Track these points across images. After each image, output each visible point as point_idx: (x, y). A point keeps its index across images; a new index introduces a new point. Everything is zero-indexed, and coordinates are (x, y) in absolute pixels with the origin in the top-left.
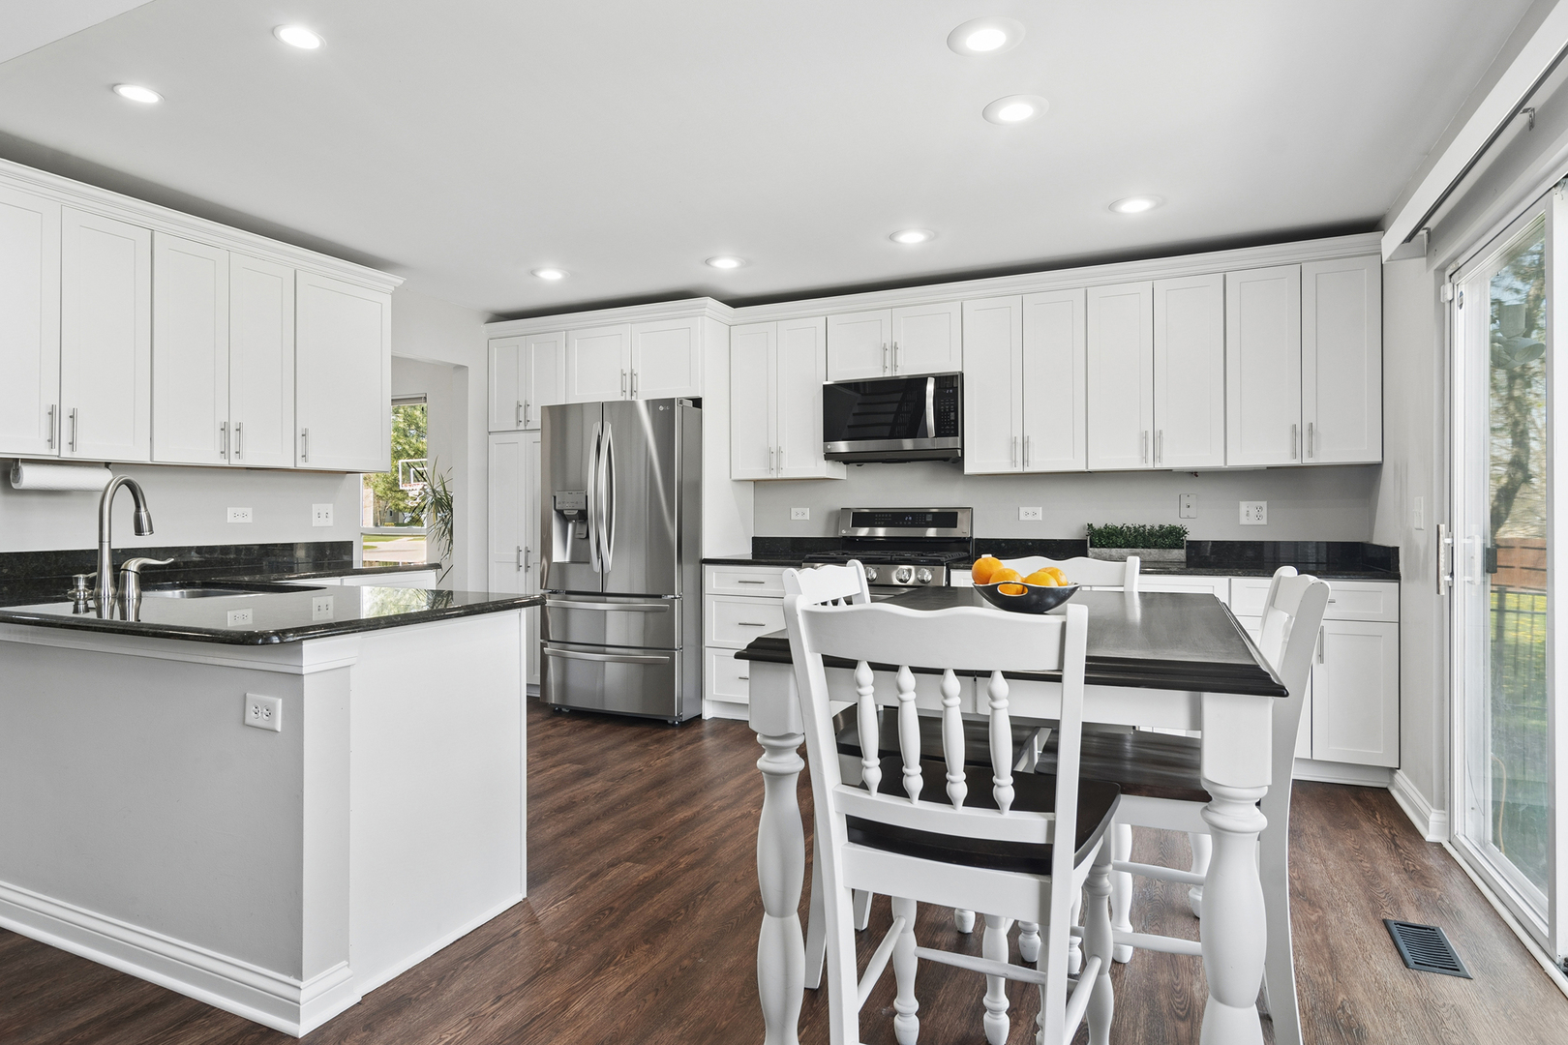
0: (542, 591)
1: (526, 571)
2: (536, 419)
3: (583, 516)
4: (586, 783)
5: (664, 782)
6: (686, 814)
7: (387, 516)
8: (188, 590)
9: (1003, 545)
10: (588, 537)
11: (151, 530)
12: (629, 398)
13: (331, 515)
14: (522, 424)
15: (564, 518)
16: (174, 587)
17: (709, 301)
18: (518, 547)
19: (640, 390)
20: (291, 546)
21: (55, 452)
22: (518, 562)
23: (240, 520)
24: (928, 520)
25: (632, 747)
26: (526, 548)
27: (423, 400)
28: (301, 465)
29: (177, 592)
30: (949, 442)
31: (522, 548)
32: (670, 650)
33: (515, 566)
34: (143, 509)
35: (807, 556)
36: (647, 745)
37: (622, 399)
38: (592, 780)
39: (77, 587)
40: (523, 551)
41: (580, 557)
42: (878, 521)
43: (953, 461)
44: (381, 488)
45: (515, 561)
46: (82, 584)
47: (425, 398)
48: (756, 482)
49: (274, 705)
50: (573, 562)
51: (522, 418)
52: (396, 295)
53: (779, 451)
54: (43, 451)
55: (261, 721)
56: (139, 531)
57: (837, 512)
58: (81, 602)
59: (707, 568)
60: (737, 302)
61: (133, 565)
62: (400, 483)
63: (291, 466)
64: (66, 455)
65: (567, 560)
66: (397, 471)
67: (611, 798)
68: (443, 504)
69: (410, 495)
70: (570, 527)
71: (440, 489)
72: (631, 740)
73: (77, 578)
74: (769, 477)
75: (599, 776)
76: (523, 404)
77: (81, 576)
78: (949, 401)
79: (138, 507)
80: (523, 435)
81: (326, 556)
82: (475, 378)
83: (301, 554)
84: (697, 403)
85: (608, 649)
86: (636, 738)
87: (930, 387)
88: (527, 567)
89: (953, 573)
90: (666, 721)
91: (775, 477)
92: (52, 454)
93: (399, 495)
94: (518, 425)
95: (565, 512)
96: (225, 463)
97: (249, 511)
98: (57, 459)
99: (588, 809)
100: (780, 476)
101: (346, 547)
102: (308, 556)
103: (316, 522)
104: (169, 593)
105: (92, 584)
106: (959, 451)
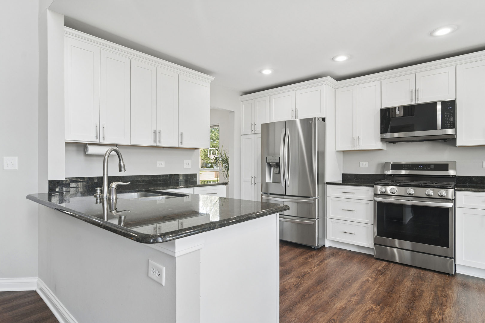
0: (262, 193)
1: (255, 185)
2: (259, 129)
3: (278, 165)
4: (288, 278)
5: (322, 282)
6: (341, 305)
7: (204, 165)
8: (140, 193)
9: (474, 179)
10: (279, 172)
11: (125, 170)
12: (294, 119)
13: (190, 164)
14: (253, 131)
15: (270, 166)
16: (135, 192)
17: (329, 78)
18: (252, 176)
19: (299, 116)
20: (178, 175)
21: (98, 140)
22: (252, 182)
23: (161, 166)
24: (431, 167)
25: (301, 259)
26: (255, 177)
27: (218, 126)
28: (180, 146)
29: (136, 193)
30: (450, 131)
31: (253, 177)
32: (313, 219)
33: (250, 183)
34: (121, 161)
35: (376, 182)
36: (307, 259)
37: (292, 119)
38: (290, 276)
39: (97, 193)
40: (254, 178)
41: (276, 181)
42: (404, 168)
43: (451, 141)
44: (203, 157)
45: (250, 181)
46: (99, 192)
47: (219, 125)
48: (344, 152)
49: (161, 270)
50: (273, 182)
51: (253, 129)
52: (213, 84)
53: (358, 139)
54: (94, 140)
55: (155, 277)
56: (120, 170)
57: (382, 164)
58: (99, 199)
59: (328, 186)
60: (339, 79)
61: (114, 185)
62: (208, 156)
63: (177, 146)
64: (102, 142)
65: (271, 181)
66: (207, 152)
67: (302, 288)
68: (225, 161)
69: (211, 159)
70: (272, 169)
71: (224, 155)
72: (299, 255)
73: (97, 189)
74: (353, 149)
75: (292, 274)
76: (253, 124)
77: (99, 188)
78: (450, 112)
79: (120, 160)
80: (253, 135)
81: (189, 179)
82: (237, 115)
83: (181, 178)
84: (324, 119)
85: (285, 216)
86: (301, 254)
87: (439, 107)
88: (255, 184)
89: (458, 192)
90: (311, 247)
91: (356, 149)
92: (97, 141)
93: (208, 159)
94: (252, 132)
95: (271, 164)
96: (154, 145)
97: (164, 162)
98: (99, 143)
99: (293, 295)
100: (358, 149)
101: (195, 176)
102: (183, 179)
103: (185, 167)
104: (133, 194)
105: (102, 191)
106: (455, 135)
